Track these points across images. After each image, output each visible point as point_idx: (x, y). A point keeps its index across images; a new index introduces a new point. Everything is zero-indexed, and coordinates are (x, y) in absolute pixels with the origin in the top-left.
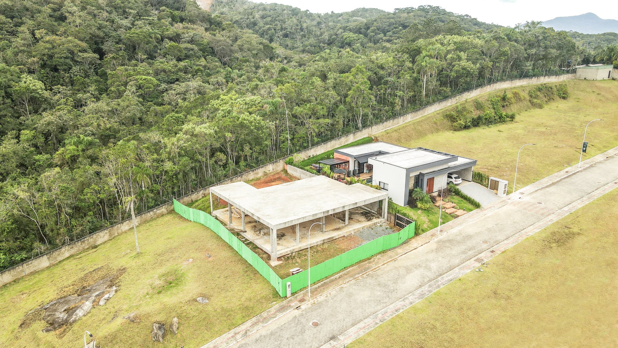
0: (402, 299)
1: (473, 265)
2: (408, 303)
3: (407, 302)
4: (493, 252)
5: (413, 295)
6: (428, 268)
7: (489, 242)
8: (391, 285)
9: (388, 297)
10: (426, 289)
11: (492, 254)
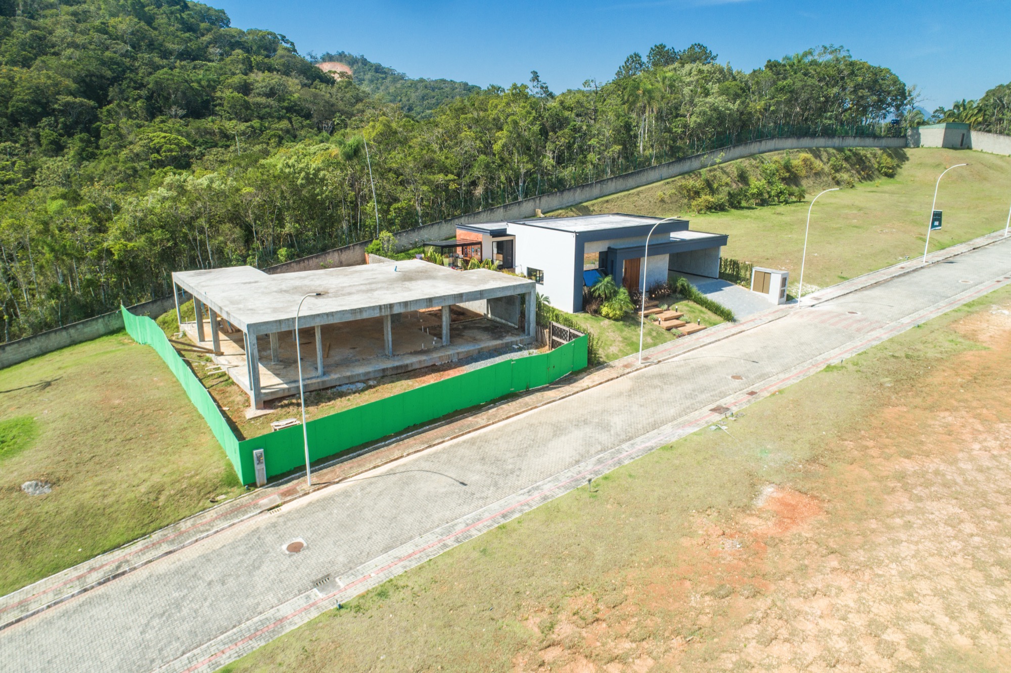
0: (526, 490)
1: (707, 419)
2: (539, 498)
3: (537, 495)
4: (752, 393)
5: (557, 479)
6: (605, 427)
7: (747, 377)
8: (510, 461)
9: (496, 484)
10: (590, 467)
11: (750, 397)
